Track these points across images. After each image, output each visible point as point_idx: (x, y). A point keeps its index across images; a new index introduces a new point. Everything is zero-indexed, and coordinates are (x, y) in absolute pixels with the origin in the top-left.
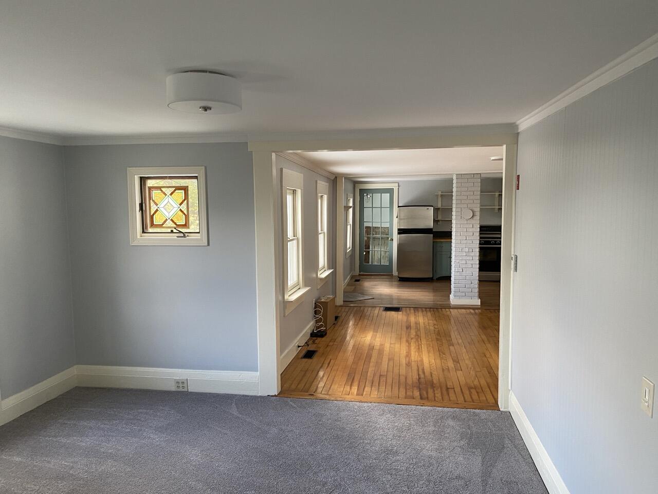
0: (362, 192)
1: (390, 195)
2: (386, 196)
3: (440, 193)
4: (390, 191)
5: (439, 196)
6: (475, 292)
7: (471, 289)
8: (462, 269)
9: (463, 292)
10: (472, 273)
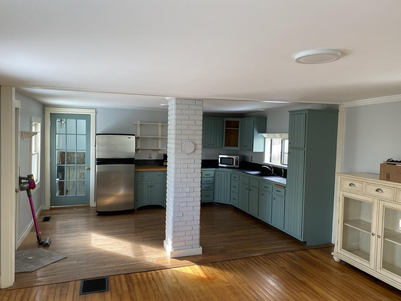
0: (54, 117)
1: (86, 121)
2: (82, 123)
3: (139, 123)
4: (87, 117)
5: (138, 125)
6: (196, 240)
7: (192, 236)
8: (183, 213)
9: (183, 241)
10: (193, 217)
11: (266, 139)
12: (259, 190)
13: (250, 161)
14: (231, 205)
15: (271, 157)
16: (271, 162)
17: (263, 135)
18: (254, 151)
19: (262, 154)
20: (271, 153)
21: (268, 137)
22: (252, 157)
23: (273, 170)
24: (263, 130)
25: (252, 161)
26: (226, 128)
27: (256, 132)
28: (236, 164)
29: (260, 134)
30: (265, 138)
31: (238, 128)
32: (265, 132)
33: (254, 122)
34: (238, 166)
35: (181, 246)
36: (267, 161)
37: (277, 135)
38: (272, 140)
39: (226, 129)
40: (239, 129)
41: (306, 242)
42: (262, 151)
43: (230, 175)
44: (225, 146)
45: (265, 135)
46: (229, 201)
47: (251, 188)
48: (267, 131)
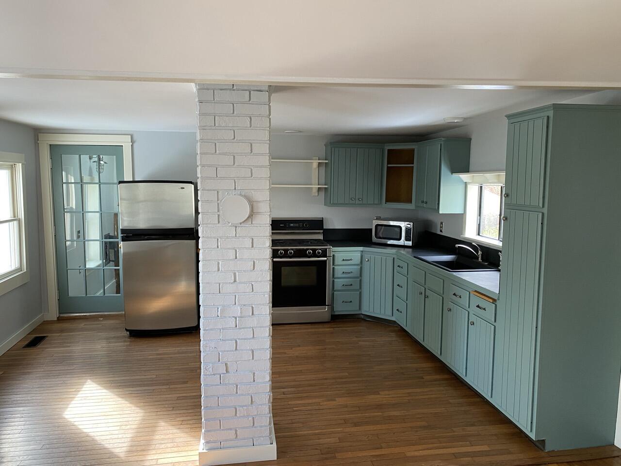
0: (57, 151)
1: (116, 158)
6: (261, 427)
7: (251, 419)
8: (226, 364)
9: (231, 429)
10: (254, 374)
11: (469, 186)
12: (443, 298)
13: (439, 233)
14: (394, 322)
15: (479, 225)
16: (479, 235)
17: (459, 177)
18: (440, 212)
19: (459, 219)
20: (480, 215)
21: (473, 182)
22: (442, 223)
23: (480, 253)
24: (462, 165)
25: (441, 231)
26: (388, 164)
27: (445, 170)
28: (407, 239)
29: (455, 175)
30: (466, 184)
31: (413, 164)
32: (466, 170)
33: (441, 150)
34: (410, 243)
35: (226, 440)
36: (470, 233)
37: (489, 176)
38: (481, 187)
39: (388, 167)
40: (415, 165)
41: (544, 441)
42: (459, 211)
43: (392, 261)
44: (387, 201)
45: (464, 177)
46: (390, 314)
47: (428, 292)
48: (471, 168)
